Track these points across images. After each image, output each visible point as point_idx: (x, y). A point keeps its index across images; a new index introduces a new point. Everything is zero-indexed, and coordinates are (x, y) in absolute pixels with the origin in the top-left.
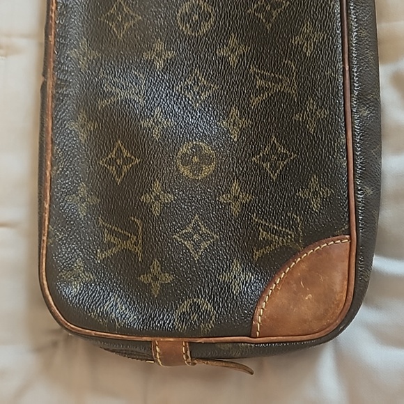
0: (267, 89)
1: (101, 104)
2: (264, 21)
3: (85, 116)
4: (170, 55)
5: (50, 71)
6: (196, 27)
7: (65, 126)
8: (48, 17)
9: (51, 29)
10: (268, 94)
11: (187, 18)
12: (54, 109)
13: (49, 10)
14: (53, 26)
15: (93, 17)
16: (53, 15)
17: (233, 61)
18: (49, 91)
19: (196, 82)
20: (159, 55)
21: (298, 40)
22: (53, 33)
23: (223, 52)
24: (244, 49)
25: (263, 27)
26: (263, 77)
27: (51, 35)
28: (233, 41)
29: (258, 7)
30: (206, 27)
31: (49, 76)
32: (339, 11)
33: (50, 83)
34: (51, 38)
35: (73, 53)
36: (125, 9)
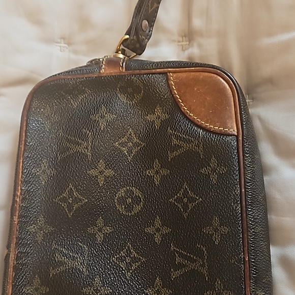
0: (184, 266)
1: (52, 272)
2: (182, 210)
3: (39, 280)
4: (108, 230)
5: (13, 245)
6: (129, 208)
7: (22, 290)
8: (14, 201)
9: (16, 212)
10: (185, 270)
11: (122, 201)
12: (15, 278)
13: (15, 195)
14: (18, 208)
15: (49, 198)
16: (18, 200)
17: (158, 239)
18: (12, 263)
19: (129, 254)
20: (100, 230)
21: (208, 230)
22: (17, 214)
23: (150, 230)
24: (166, 230)
25: (181, 215)
26: (181, 255)
27: (16, 216)
28: (158, 222)
29: (177, 198)
30: (137, 208)
31: (11, 250)
32: (240, 212)
33: (12, 256)
34: (16, 219)
35: (32, 228)
36: (74, 194)
